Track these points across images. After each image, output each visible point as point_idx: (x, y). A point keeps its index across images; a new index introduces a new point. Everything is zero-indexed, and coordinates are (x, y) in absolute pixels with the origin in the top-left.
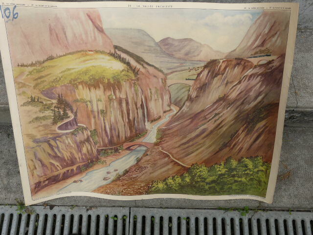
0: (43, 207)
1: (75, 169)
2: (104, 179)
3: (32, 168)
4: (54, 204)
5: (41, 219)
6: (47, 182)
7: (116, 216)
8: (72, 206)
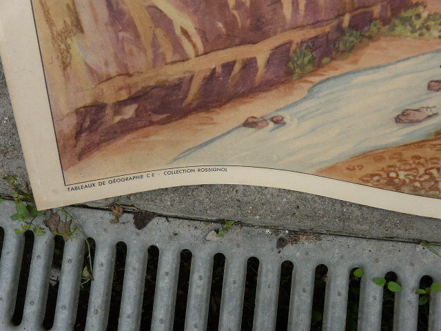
0: (108, 216)
1: (261, 61)
2: (398, 120)
3: (59, 26)
4: (151, 208)
5: (103, 257)
6: (129, 112)
7: (391, 277)
8: (222, 222)
